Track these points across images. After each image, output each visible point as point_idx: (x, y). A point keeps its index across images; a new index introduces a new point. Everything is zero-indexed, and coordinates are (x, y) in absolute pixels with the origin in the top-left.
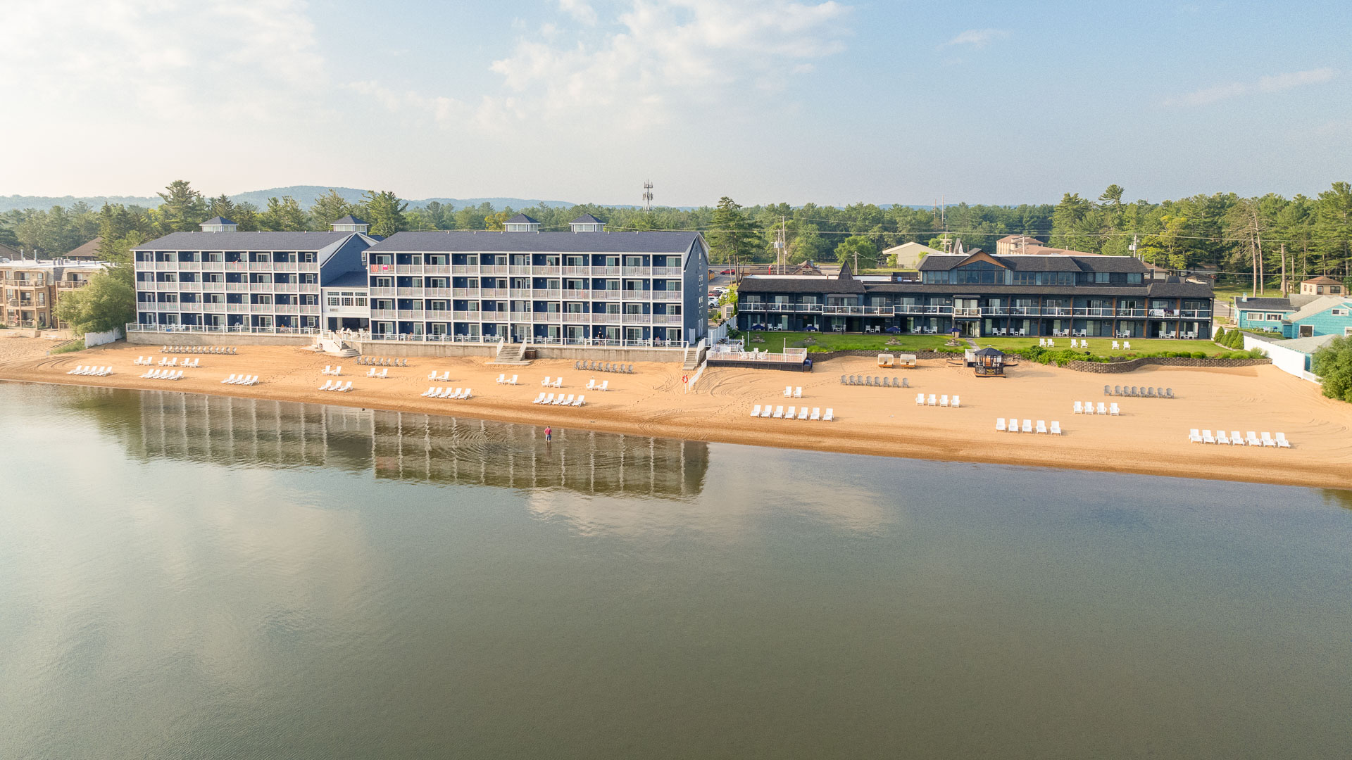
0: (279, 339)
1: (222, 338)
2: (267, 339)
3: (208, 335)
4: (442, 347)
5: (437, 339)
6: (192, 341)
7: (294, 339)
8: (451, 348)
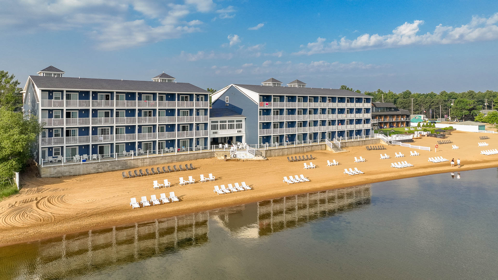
0: (192, 155)
1: (146, 160)
2: (182, 157)
3: (134, 159)
4: (302, 148)
5: (293, 144)
6: (117, 166)
7: (202, 154)
8: (306, 147)
